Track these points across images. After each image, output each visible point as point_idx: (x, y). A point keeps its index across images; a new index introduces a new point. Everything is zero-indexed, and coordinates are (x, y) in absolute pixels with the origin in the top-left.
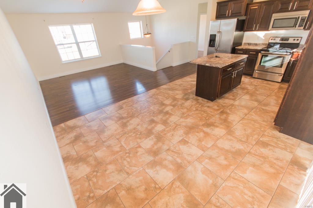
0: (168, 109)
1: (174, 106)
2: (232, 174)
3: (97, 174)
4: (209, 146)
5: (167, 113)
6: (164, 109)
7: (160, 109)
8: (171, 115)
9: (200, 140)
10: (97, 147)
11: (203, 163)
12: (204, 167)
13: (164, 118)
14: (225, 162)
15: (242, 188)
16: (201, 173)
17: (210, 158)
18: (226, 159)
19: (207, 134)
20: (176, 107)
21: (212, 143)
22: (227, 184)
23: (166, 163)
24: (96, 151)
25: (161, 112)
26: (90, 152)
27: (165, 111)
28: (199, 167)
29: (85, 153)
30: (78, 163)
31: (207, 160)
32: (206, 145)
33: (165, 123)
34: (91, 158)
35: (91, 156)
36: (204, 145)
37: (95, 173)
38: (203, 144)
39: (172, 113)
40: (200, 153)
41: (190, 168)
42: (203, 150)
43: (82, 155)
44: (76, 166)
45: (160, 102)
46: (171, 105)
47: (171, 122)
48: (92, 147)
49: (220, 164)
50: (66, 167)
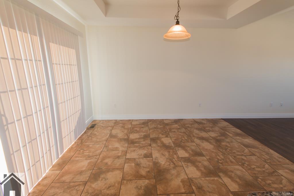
2: (98, 157)
4: (126, 165)
9: (138, 165)
11: (121, 152)
12: (118, 150)
14: (106, 161)
15: (90, 154)
16: (118, 147)
17: (118, 157)
18: (107, 164)
19: (138, 176)
21: (125, 170)
22: (100, 151)
23: (142, 140)
28: (121, 149)
31: (120, 154)
32: (129, 164)
36: (130, 163)
38: (132, 163)
40: (128, 156)
41: (126, 145)
42: (128, 159)
49: (109, 157)
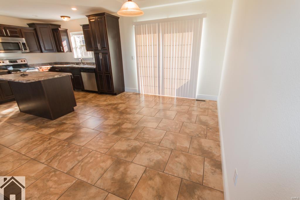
3: (199, 134)
10: (182, 151)
24: (186, 148)
26: (191, 151)
29: (196, 154)
30: (207, 151)
34: (195, 146)
35: (193, 148)
37: (199, 135)
43: (200, 155)
44: (210, 149)
48: (185, 155)
50: (220, 156)
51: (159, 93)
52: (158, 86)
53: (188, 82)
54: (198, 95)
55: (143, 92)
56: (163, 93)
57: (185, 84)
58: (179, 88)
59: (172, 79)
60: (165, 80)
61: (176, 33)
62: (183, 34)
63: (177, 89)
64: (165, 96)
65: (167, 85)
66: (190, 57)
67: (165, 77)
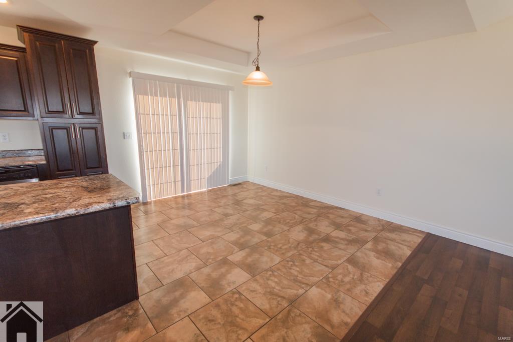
0: (238, 256)
1: (225, 262)
5: (242, 247)
6: (249, 255)
7: (256, 256)
8: (235, 243)
13: (249, 237)
20: (221, 258)
25: (254, 249)
27: (247, 250)
33: (247, 232)
39: (232, 246)
45: (258, 277)
46: (232, 265)
47: (238, 232)
51: (183, 191)
52: (180, 180)
53: (220, 165)
54: (231, 178)
55: (152, 197)
56: (189, 189)
57: (217, 169)
58: (210, 176)
59: (201, 164)
60: (192, 168)
61: (202, 101)
62: (211, 104)
63: (208, 178)
64: (191, 192)
65: (194, 174)
66: (220, 133)
67: (192, 163)
